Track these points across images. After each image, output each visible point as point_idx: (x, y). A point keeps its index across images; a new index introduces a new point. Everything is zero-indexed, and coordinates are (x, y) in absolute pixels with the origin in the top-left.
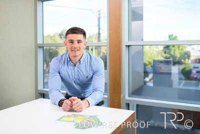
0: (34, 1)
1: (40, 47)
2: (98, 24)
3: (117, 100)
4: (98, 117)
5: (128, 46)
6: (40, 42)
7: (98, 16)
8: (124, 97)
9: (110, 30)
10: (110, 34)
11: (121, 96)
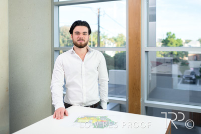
0: (50, 6)
1: (56, 51)
3: (137, 104)
4: (108, 117)
5: (147, 52)
6: (56, 45)
7: (98, 15)
8: (143, 100)
9: (129, 36)
10: (129, 39)
11: (140, 99)
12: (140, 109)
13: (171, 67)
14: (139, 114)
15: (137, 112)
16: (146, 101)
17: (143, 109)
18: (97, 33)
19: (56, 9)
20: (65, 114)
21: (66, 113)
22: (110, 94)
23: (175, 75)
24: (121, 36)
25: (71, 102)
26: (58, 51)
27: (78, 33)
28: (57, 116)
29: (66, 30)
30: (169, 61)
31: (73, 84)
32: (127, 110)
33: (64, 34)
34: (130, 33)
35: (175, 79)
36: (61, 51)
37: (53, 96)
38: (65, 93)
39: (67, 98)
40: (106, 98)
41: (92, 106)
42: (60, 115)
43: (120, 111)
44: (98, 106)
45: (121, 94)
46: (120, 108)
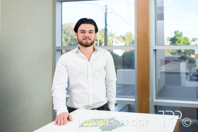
0: (52, 1)
2: (105, 20)
3: (146, 103)
4: (116, 119)
5: (155, 50)
7: (105, 12)
8: (152, 99)
9: (138, 34)
10: (138, 38)
11: (149, 99)
12: (149, 108)
13: (179, 65)
14: (148, 113)
15: (147, 111)
16: (155, 100)
17: (152, 108)
18: (104, 31)
19: (58, 5)
20: (68, 119)
21: (70, 118)
22: (118, 95)
23: (183, 73)
24: (129, 35)
25: (75, 105)
26: (60, 51)
27: (83, 32)
28: (59, 121)
29: (69, 27)
30: (177, 59)
31: (78, 86)
32: (136, 110)
33: (67, 32)
34: (138, 32)
35: (183, 76)
36: (63, 51)
37: (54, 100)
38: (68, 96)
39: (71, 102)
40: (114, 99)
41: (99, 109)
42: (62, 121)
43: (129, 112)
44: (105, 108)
45: (129, 95)
46: (129, 108)
